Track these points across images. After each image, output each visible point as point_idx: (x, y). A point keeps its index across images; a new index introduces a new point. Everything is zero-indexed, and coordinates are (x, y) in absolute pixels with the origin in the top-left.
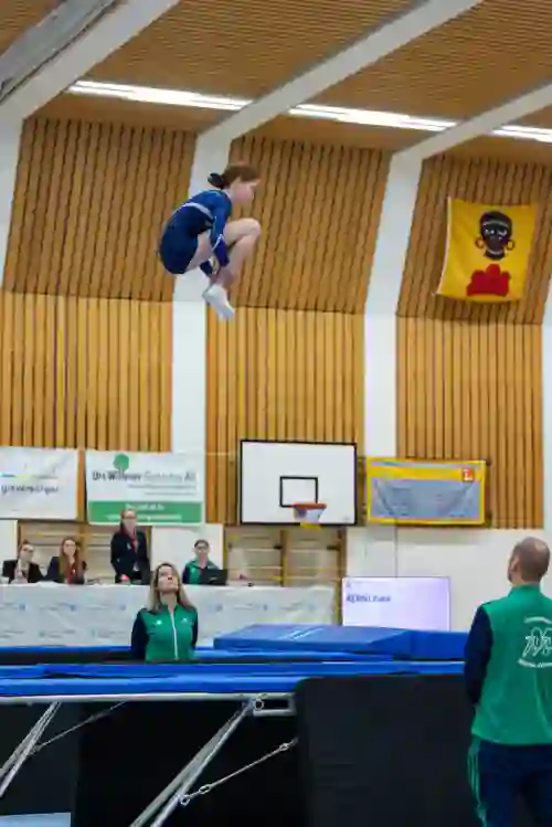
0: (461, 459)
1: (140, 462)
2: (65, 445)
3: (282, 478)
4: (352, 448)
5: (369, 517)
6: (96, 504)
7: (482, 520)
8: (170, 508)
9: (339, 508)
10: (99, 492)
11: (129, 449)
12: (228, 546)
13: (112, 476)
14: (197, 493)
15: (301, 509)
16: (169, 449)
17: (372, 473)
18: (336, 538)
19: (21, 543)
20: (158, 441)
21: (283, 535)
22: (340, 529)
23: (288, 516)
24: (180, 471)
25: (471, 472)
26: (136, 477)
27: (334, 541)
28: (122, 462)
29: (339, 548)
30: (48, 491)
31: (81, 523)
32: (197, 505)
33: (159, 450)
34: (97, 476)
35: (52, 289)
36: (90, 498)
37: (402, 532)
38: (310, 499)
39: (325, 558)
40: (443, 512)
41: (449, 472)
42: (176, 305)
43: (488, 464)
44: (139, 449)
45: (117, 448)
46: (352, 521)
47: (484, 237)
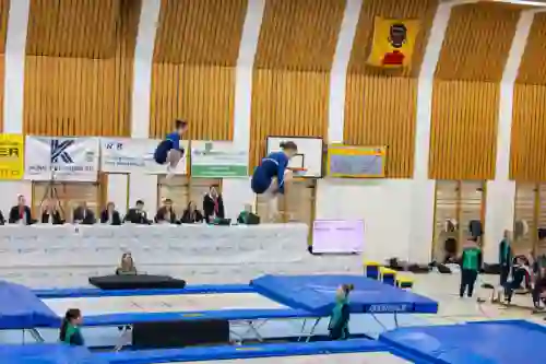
0: (375, 145)
1: (217, 147)
4: (320, 141)
5: (328, 174)
6: (196, 167)
7: (383, 175)
8: (232, 169)
9: (314, 169)
10: (196, 161)
11: (213, 140)
13: (204, 154)
14: (245, 162)
15: (296, 170)
16: (232, 140)
17: (331, 152)
18: (312, 184)
19: (159, 185)
20: (227, 136)
24: (237, 151)
25: (380, 152)
26: (216, 153)
27: (311, 184)
28: (209, 146)
29: (313, 187)
31: (188, 175)
32: (245, 167)
33: (227, 139)
34: (197, 153)
36: (193, 164)
37: (345, 180)
38: (300, 166)
39: (307, 192)
40: (364, 171)
42: (238, 68)
43: (387, 147)
44: (218, 139)
45: (207, 139)
46: (320, 175)
47: (392, 36)
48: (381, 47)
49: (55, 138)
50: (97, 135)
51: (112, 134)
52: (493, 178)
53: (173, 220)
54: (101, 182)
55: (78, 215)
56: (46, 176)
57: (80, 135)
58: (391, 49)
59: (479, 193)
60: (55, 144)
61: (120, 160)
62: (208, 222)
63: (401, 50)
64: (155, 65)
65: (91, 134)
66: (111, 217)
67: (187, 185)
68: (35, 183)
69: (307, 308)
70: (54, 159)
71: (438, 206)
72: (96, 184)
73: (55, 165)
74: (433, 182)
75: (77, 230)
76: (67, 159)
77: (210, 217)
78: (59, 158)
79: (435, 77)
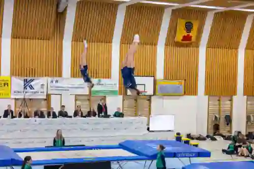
0: (179, 80)
1: (104, 81)
4: (153, 78)
5: (157, 94)
6: (94, 91)
7: (183, 93)
8: (111, 92)
9: (150, 91)
10: (95, 88)
11: (101, 77)
12: (123, 100)
13: (97, 84)
14: (117, 88)
16: (111, 78)
17: (158, 83)
19: (76, 100)
20: (108, 76)
21: (137, 97)
22: (150, 96)
24: (113, 83)
26: (103, 84)
27: (149, 99)
28: (100, 81)
30: (82, 88)
31: (90, 95)
33: (108, 78)
36: (92, 90)
37: (165, 97)
38: (143, 90)
39: (147, 102)
41: (176, 83)
42: (113, 44)
43: (185, 80)
44: (104, 78)
45: (98, 78)
46: (153, 94)
47: (186, 27)
48: (181, 33)
49: (26, 78)
51: (53, 75)
52: (236, 95)
53: (82, 116)
54: (48, 99)
55: (36, 114)
56: (21, 96)
57: (38, 76)
58: (186, 34)
59: (229, 102)
60: (25, 81)
62: (99, 116)
63: (191, 34)
64: (73, 42)
65: (43, 76)
66: (52, 114)
67: (89, 100)
68: (16, 99)
69: (146, 156)
70: (25, 88)
71: (210, 108)
72: (45, 100)
73: (26, 90)
74: (207, 96)
75: (36, 121)
76: (31, 87)
77: (100, 115)
78: (28, 88)
79: (208, 47)
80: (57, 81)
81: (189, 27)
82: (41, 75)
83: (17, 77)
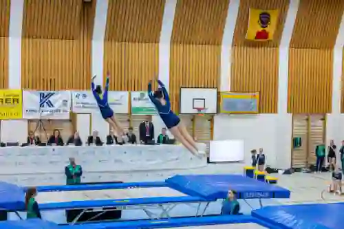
0: (251, 92)
2: (125, 90)
3: (193, 99)
5: (222, 110)
6: (134, 108)
7: (255, 110)
9: (211, 108)
10: (135, 104)
13: (139, 99)
15: (199, 109)
17: (223, 97)
18: (211, 118)
21: (194, 117)
22: (213, 115)
23: (195, 111)
25: (255, 96)
28: (143, 95)
29: (211, 120)
31: (130, 114)
35: (120, 40)
36: (133, 106)
37: (231, 115)
38: (203, 107)
39: (207, 123)
41: (247, 97)
42: (160, 44)
43: (260, 92)
45: (141, 90)
46: (215, 112)
48: (254, 28)
49: (43, 92)
50: (69, 88)
51: (79, 88)
52: (330, 112)
54: (73, 119)
56: (36, 116)
58: (261, 29)
59: (321, 122)
60: (42, 96)
61: (85, 105)
64: (106, 43)
65: (65, 89)
67: (129, 120)
68: (30, 121)
70: (41, 105)
71: (294, 131)
72: (70, 121)
73: (42, 108)
74: (291, 115)
76: (50, 104)
79: (291, 47)
80: (84, 96)
81: (264, 20)
82: (63, 88)
83: (31, 90)
